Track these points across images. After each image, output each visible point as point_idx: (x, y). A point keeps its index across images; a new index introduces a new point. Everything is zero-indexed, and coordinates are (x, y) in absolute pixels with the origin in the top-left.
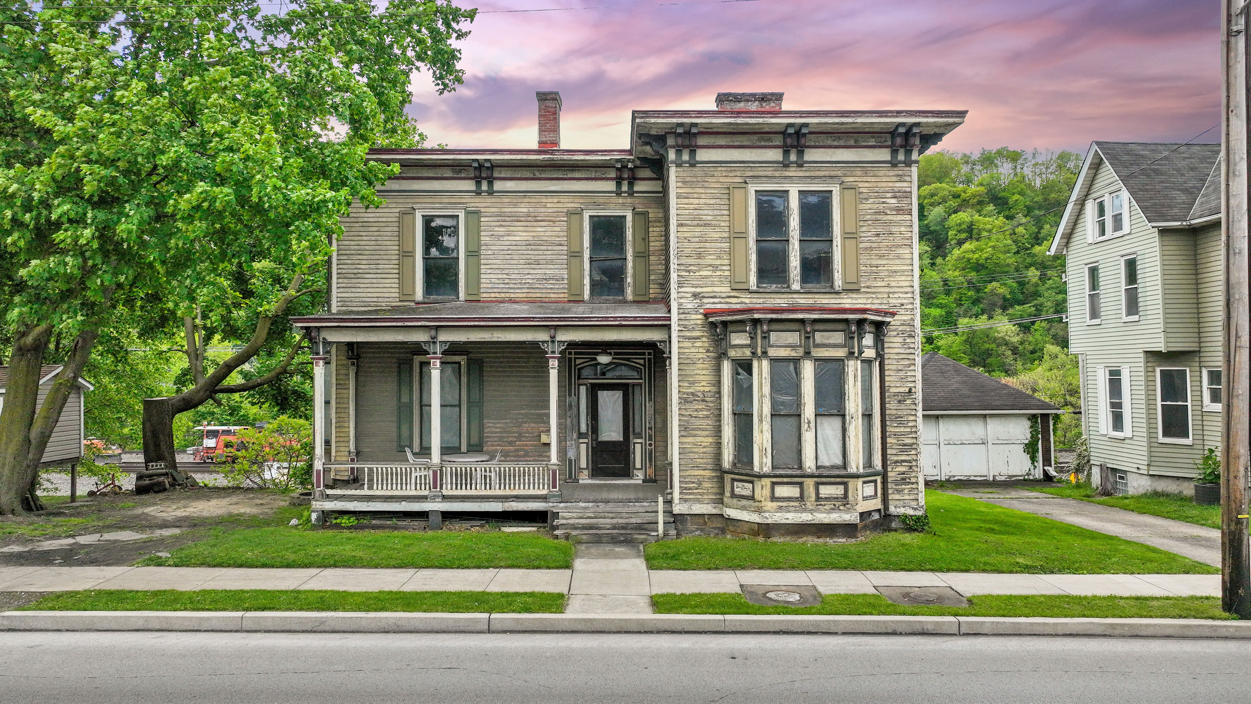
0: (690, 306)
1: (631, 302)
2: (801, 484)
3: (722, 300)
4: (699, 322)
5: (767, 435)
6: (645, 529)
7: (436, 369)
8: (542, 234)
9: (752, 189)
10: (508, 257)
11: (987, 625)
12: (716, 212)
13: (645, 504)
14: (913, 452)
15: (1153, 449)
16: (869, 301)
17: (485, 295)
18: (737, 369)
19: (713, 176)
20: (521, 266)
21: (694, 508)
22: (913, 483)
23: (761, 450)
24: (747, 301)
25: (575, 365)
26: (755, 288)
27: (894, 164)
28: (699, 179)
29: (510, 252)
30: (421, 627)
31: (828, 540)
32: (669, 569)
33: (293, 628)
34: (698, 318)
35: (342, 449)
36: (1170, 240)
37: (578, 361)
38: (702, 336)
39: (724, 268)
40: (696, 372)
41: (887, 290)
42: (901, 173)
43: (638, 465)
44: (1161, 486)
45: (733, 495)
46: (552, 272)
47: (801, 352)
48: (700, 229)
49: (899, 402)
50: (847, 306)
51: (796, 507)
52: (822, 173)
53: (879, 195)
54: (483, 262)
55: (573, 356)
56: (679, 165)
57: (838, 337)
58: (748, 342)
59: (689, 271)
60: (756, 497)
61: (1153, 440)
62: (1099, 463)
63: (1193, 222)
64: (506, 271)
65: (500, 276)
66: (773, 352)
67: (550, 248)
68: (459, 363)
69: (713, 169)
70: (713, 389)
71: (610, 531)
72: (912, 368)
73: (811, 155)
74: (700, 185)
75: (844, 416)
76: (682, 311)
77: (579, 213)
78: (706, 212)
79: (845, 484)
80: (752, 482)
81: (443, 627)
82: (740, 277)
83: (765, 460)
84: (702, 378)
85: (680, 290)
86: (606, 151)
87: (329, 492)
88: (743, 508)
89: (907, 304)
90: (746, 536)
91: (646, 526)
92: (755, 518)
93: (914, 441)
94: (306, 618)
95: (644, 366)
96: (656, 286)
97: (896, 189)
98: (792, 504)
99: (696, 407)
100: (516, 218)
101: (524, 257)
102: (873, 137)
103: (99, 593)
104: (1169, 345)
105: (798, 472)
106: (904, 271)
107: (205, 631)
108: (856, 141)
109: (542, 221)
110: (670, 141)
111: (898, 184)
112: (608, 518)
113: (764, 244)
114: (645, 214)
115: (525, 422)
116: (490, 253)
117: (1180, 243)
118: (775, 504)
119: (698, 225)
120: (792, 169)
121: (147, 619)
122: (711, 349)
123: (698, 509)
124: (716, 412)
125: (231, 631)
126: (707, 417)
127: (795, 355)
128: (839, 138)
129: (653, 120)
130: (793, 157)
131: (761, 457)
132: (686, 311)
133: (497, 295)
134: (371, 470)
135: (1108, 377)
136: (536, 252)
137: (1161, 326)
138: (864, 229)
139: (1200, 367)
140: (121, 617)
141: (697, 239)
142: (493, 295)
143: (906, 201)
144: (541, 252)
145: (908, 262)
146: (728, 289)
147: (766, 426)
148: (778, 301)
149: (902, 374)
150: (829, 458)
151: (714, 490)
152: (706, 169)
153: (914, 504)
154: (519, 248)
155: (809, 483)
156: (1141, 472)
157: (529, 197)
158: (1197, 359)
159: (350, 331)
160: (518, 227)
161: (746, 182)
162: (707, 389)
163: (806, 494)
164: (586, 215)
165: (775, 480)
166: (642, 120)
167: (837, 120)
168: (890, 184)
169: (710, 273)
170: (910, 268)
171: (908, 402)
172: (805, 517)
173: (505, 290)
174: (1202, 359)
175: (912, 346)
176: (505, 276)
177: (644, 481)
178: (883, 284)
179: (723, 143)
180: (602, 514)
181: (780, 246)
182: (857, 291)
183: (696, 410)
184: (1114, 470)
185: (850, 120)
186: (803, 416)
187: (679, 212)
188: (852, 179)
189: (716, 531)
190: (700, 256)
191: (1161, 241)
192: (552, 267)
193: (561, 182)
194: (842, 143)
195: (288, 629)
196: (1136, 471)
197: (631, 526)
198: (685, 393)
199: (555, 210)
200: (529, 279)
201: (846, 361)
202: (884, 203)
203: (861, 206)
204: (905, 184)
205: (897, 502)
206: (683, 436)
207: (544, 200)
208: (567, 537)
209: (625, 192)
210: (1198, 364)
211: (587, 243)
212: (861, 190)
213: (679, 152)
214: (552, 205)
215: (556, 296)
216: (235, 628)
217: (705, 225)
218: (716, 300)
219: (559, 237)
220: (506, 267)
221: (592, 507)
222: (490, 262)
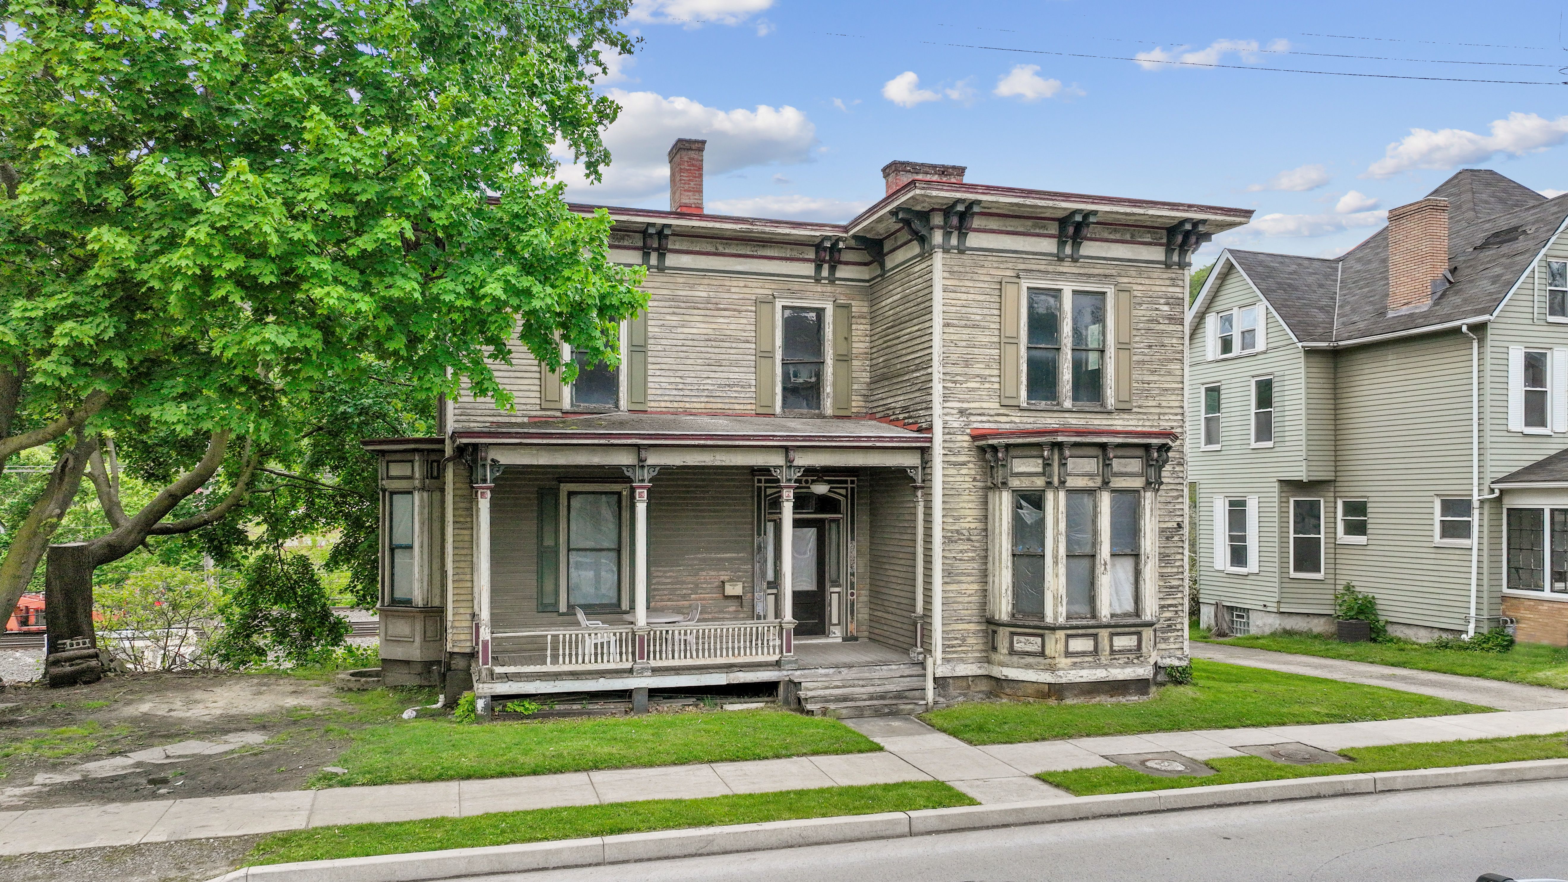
0: (956, 425)
1: (831, 417)
2: (1095, 636)
3: (991, 419)
4: (965, 444)
5: (1063, 580)
6: (906, 698)
7: (643, 501)
8: (725, 327)
9: (1025, 284)
10: (682, 355)
11: (1399, 780)
12: (986, 311)
13: (894, 667)
14: (1180, 595)
15: (1284, 585)
16: (1141, 423)
17: (653, 404)
18: (1018, 502)
19: (983, 266)
20: (699, 368)
21: (957, 669)
22: (1178, 630)
23: (1055, 598)
24: (1017, 420)
25: (766, 496)
26: (1025, 405)
27: (1168, 265)
28: (968, 269)
29: (684, 348)
30: (831, 835)
31: (1121, 698)
32: (994, 743)
33: (672, 853)
34: (964, 440)
35: (462, 611)
36: (1316, 360)
37: (769, 491)
38: (969, 462)
39: (993, 379)
40: (961, 505)
41: (1158, 410)
42: (1174, 276)
43: (835, 620)
44: (1291, 624)
45: (1012, 652)
46: (736, 376)
47: (1098, 481)
48: (968, 331)
49: (1167, 538)
50: (1119, 428)
51: (1089, 662)
52: (1096, 271)
53: (1153, 300)
54: (650, 360)
55: (763, 485)
56: (946, 251)
57: (1135, 465)
58: (1040, 470)
59: (955, 382)
60: (1047, 652)
61: (1284, 575)
62: (1214, 602)
63: (1341, 343)
64: (680, 374)
65: (672, 380)
66: (1071, 482)
67: (734, 345)
68: (619, 494)
69: (982, 258)
70: (980, 526)
71: (868, 703)
72: (1180, 500)
73: (1089, 249)
74: (969, 276)
75: (1137, 556)
76: (948, 430)
77: (770, 301)
78: (975, 310)
79: (1139, 634)
80: (1042, 636)
81: (857, 834)
82: (1010, 392)
83: (1060, 609)
84: (968, 512)
85: (946, 405)
86: (817, 225)
87: (498, 670)
88: (1028, 666)
89: (1177, 427)
90: (1031, 700)
91: (907, 693)
92: (1046, 677)
93: (1180, 582)
94: (688, 838)
95: (846, 497)
96: (860, 398)
97: (1169, 295)
98: (1087, 659)
99: (961, 547)
100: (693, 305)
101: (702, 355)
102: (1149, 232)
103: (346, 830)
104: (1311, 473)
105: (1092, 622)
106: (1174, 389)
107: (554, 868)
108: (1132, 236)
109: (725, 310)
110: (937, 220)
111: (1171, 289)
112: (859, 686)
113: (1035, 353)
114: (848, 307)
115: (702, 570)
116: (659, 348)
117: (1322, 365)
118: (1069, 661)
119: (966, 326)
120: (1066, 264)
121: (470, 859)
122: (978, 477)
123: (963, 670)
124: (983, 554)
125: (590, 865)
126: (973, 559)
127: (1092, 485)
128: (1115, 231)
129: (934, 193)
130: (1068, 250)
131: (1055, 606)
132: (952, 431)
133: (668, 405)
134: (555, 637)
135: (1227, 508)
136: (717, 350)
137: (1304, 453)
138: (1137, 339)
139: (1335, 498)
140: (433, 860)
141: (964, 344)
142: (663, 404)
143: (1178, 309)
144: (723, 351)
145: (1179, 379)
146: (997, 405)
147: (1062, 570)
148: (1049, 421)
149: (1170, 507)
150: (1120, 606)
151: (980, 647)
152: (975, 257)
153: (1179, 653)
154: (696, 343)
155: (1104, 634)
156: (1269, 609)
157: (709, 277)
158: (1332, 489)
159: (527, 451)
160: (696, 317)
161: (1018, 277)
162: (973, 526)
163: (1100, 646)
164: (779, 304)
165: (1069, 632)
166: (923, 192)
167: (1128, 210)
168: (1164, 289)
169: (977, 385)
170: (1180, 386)
171: (1176, 538)
172: (1099, 674)
173: (678, 399)
174: (1338, 489)
175: (1181, 475)
176: (678, 380)
177: (844, 639)
178: (1154, 403)
179: (995, 227)
180: (851, 682)
181: (1050, 355)
182: (1128, 411)
183: (961, 552)
184: (1231, 609)
185: (1141, 211)
186: (1098, 557)
187: (945, 308)
188: (1126, 280)
189: (980, 695)
190: (967, 364)
191: (1306, 362)
192: (737, 369)
193: (748, 260)
194: (1118, 236)
195: (666, 854)
196: (1261, 608)
197: (891, 695)
198: (949, 531)
199: (741, 296)
200: (709, 384)
201: (1142, 493)
202: (1157, 309)
203: (1135, 312)
204: (1178, 290)
205: (1163, 652)
206: (946, 583)
207: (728, 283)
208: (825, 711)
209: (825, 278)
210: (1332, 494)
211: (779, 342)
212: (1135, 293)
213: (947, 235)
214: (738, 289)
215: (741, 407)
216: (595, 861)
217: (974, 327)
218: (984, 418)
219: (745, 331)
220: (681, 367)
221: (834, 673)
222: (659, 360)
